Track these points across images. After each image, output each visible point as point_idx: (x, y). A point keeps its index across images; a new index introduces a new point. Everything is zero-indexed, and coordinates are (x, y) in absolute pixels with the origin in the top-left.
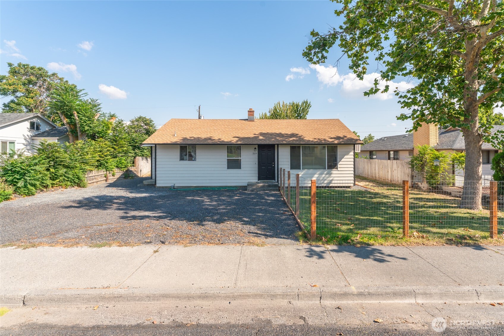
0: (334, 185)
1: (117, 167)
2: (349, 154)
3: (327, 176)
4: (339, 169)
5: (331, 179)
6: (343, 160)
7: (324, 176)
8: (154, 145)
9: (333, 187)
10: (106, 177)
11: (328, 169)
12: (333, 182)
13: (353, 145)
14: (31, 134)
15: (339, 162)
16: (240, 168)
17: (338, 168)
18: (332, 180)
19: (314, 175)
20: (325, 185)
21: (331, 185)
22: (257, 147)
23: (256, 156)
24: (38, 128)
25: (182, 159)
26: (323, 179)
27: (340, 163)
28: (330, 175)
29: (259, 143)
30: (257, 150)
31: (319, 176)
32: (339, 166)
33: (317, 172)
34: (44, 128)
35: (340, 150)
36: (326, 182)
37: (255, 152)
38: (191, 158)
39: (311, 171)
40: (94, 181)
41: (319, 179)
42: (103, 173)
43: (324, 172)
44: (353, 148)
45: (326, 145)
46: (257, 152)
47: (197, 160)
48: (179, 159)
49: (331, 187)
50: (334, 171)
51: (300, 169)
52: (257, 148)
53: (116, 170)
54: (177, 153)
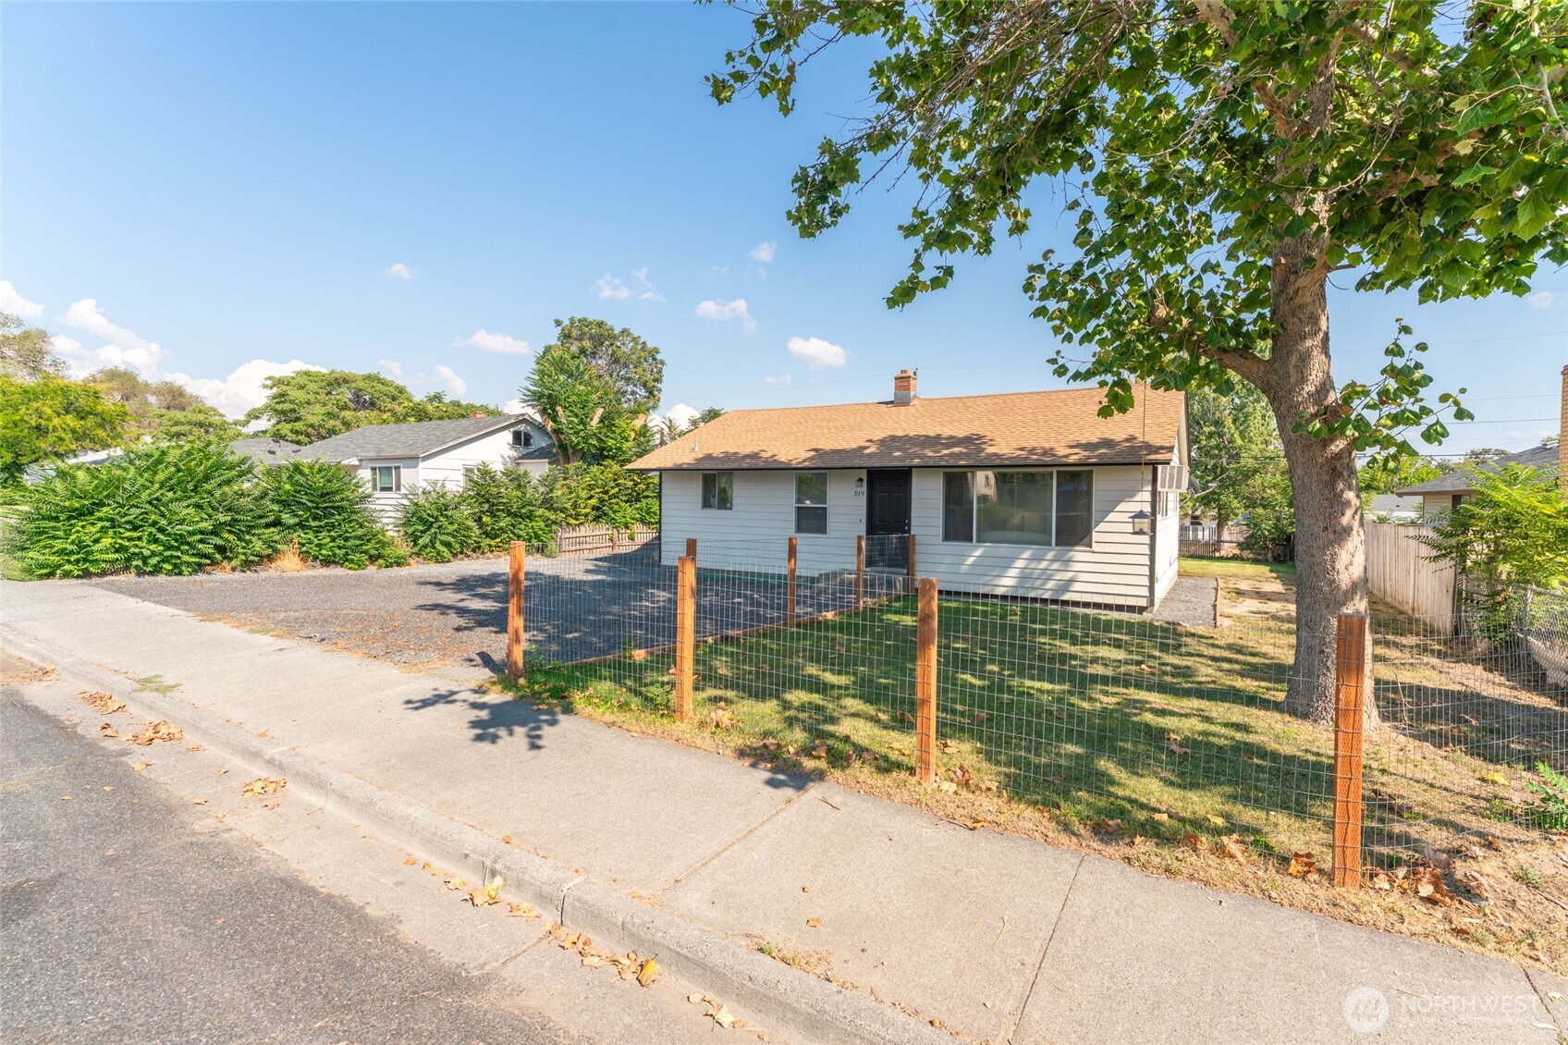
0: (1077, 597)
1: (642, 521)
2: (1133, 496)
3: (1056, 566)
4: (1095, 547)
5: (1068, 576)
6: (1111, 517)
7: (1043, 565)
8: (658, 473)
9: (1076, 604)
10: (611, 540)
11: (1057, 545)
12: (1076, 587)
13: (1151, 467)
14: (515, 454)
15: (1098, 523)
16: (825, 532)
17: (1094, 544)
18: (1072, 581)
19: (1013, 562)
20: (1047, 595)
21: (1067, 597)
22: (864, 474)
23: (862, 501)
24: (527, 443)
25: (706, 504)
26: (1042, 574)
27: (1102, 527)
28: (1067, 566)
29: (869, 465)
30: (865, 483)
31: (1028, 564)
32: (1095, 536)
33: (1022, 553)
34: (539, 442)
35: (1101, 485)
36: (1051, 584)
37: (861, 490)
38: (724, 502)
39: (1003, 549)
40: (584, 546)
41: (1031, 573)
42: (604, 532)
43: (1045, 555)
44: (1150, 477)
45: (1055, 470)
46: (864, 489)
47: (735, 507)
48: (700, 505)
49: (1065, 603)
50: (1079, 554)
51: (971, 540)
52: (865, 479)
53: (638, 528)
54: (695, 491)
